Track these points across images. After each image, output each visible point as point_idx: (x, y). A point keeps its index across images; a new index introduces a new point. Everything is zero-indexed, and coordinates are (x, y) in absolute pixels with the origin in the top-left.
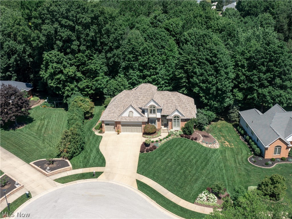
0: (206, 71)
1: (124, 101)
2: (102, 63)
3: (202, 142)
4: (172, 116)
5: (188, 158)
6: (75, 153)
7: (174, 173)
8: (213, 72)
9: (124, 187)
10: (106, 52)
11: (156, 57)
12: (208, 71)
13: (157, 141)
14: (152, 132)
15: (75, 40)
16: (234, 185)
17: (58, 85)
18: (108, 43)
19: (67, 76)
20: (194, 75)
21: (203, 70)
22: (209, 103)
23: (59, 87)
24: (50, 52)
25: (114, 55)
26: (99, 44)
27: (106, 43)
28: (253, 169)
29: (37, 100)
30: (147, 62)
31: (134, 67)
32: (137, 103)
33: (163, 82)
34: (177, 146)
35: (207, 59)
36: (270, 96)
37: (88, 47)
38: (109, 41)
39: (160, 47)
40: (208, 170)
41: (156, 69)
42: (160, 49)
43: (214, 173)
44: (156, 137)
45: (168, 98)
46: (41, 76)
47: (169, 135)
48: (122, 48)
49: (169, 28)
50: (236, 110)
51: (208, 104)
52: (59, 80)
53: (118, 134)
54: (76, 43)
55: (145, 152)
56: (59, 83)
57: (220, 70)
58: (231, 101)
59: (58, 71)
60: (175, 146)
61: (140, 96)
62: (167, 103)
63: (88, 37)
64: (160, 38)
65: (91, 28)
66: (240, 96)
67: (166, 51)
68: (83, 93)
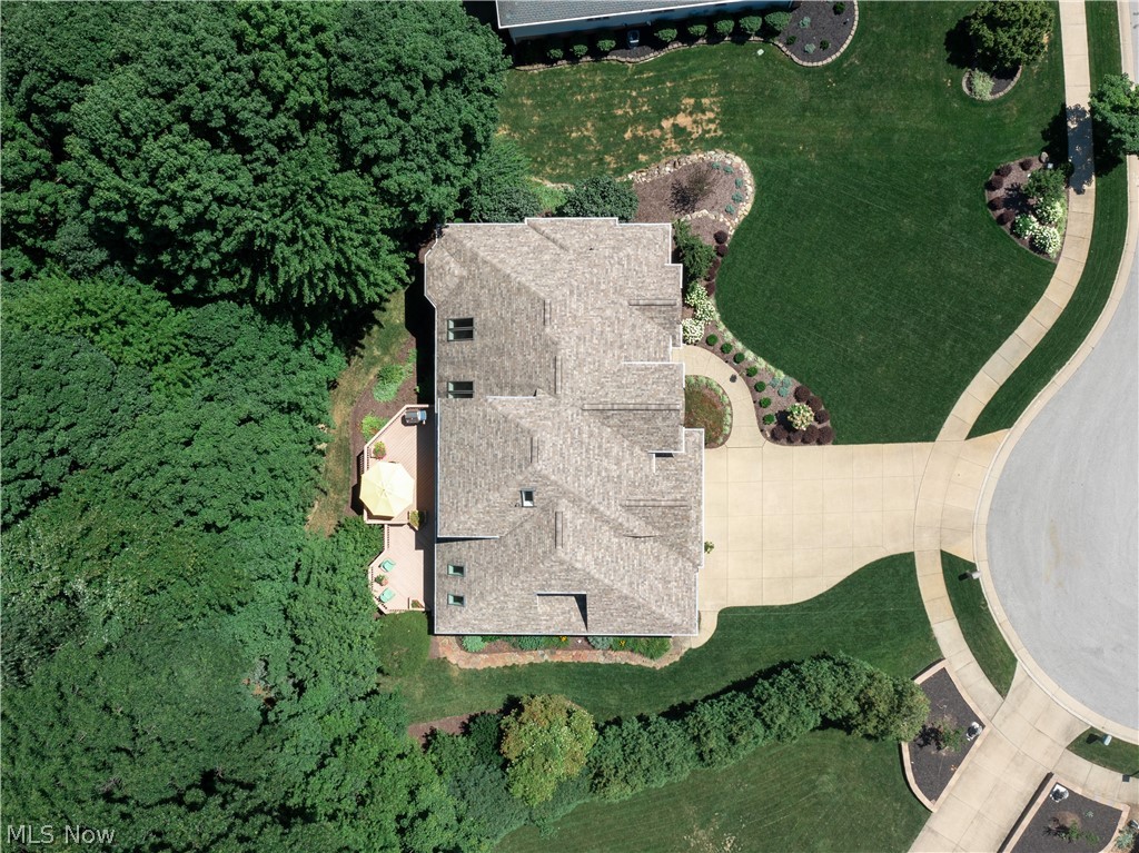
1: (615, 547)
13: (761, 386)
32: (634, 482)
45: (595, 341)
47: (713, 339)
61: (599, 473)
62: (618, 344)
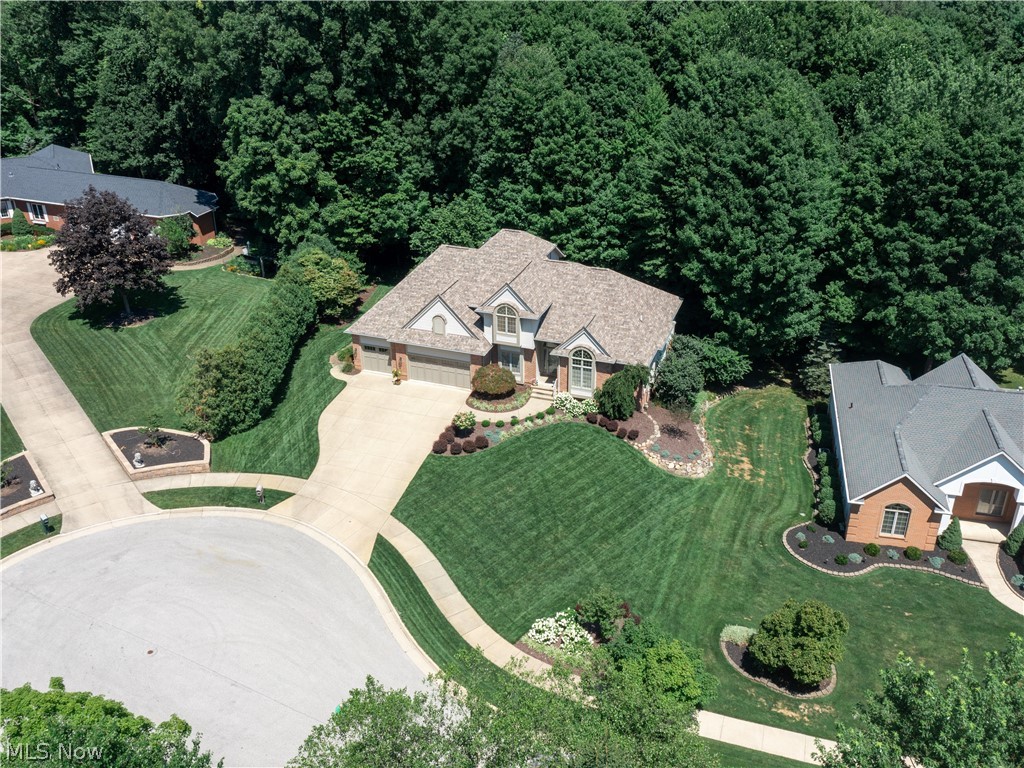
0: (726, 206)
2: (409, 147)
3: (651, 449)
4: (570, 347)
5: (573, 496)
6: (235, 424)
7: (505, 536)
8: (749, 214)
9: (331, 552)
10: (430, 115)
11: (588, 142)
12: (736, 208)
13: (500, 425)
14: (495, 392)
15: (318, 67)
16: (681, 609)
17: (264, 208)
18: (434, 84)
19: (287, 182)
20: (688, 219)
21: (718, 204)
22: (728, 319)
23: (267, 213)
24: (248, 100)
25: (454, 125)
26: (401, 84)
27: (429, 82)
28: (785, 568)
29: (222, 247)
30: (556, 157)
31: (518, 170)
32: (468, 290)
33: (603, 231)
34: (557, 450)
35: (735, 167)
36: (944, 321)
37: (361, 93)
38: (440, 77)
39: (609, 109)
40: (620, 544)
41: (586, 183)
42: (610, 117)
43: (637, 557)
44: (506, 410)
45: (572, 287)
46: (218, 173)
47: (551, 412)
48: (484, 104)
49: (679, 44)
50: (828, 356)
51: (725, 322)
52: (267, 191)
53: (397, 382)
54: (326, 75)
55: (448, 454)
56: (266, 201)
57: (770, 209)
58: (812, 322)
59: (263, 162)
60: (551, 449)
62: (566, 303)
63: (359, 59)
64: (616, 80)
65: (370, 30)
66: (845, 307)
67: (628, 125)
68: (337, 239)
